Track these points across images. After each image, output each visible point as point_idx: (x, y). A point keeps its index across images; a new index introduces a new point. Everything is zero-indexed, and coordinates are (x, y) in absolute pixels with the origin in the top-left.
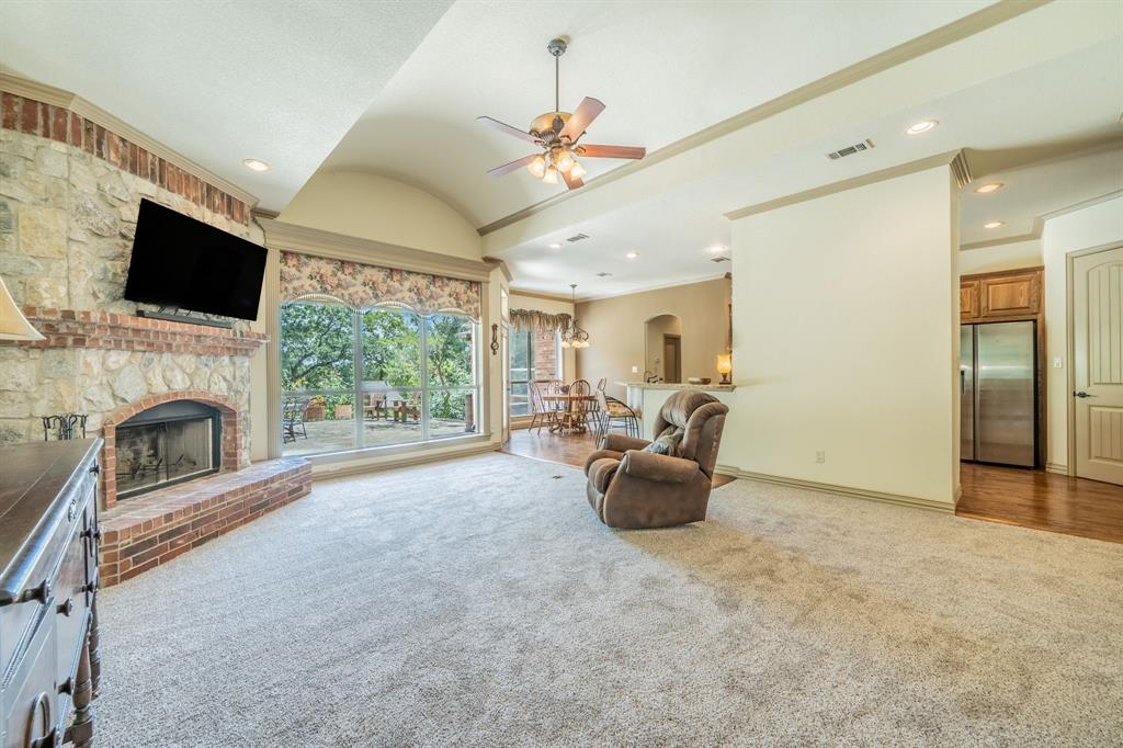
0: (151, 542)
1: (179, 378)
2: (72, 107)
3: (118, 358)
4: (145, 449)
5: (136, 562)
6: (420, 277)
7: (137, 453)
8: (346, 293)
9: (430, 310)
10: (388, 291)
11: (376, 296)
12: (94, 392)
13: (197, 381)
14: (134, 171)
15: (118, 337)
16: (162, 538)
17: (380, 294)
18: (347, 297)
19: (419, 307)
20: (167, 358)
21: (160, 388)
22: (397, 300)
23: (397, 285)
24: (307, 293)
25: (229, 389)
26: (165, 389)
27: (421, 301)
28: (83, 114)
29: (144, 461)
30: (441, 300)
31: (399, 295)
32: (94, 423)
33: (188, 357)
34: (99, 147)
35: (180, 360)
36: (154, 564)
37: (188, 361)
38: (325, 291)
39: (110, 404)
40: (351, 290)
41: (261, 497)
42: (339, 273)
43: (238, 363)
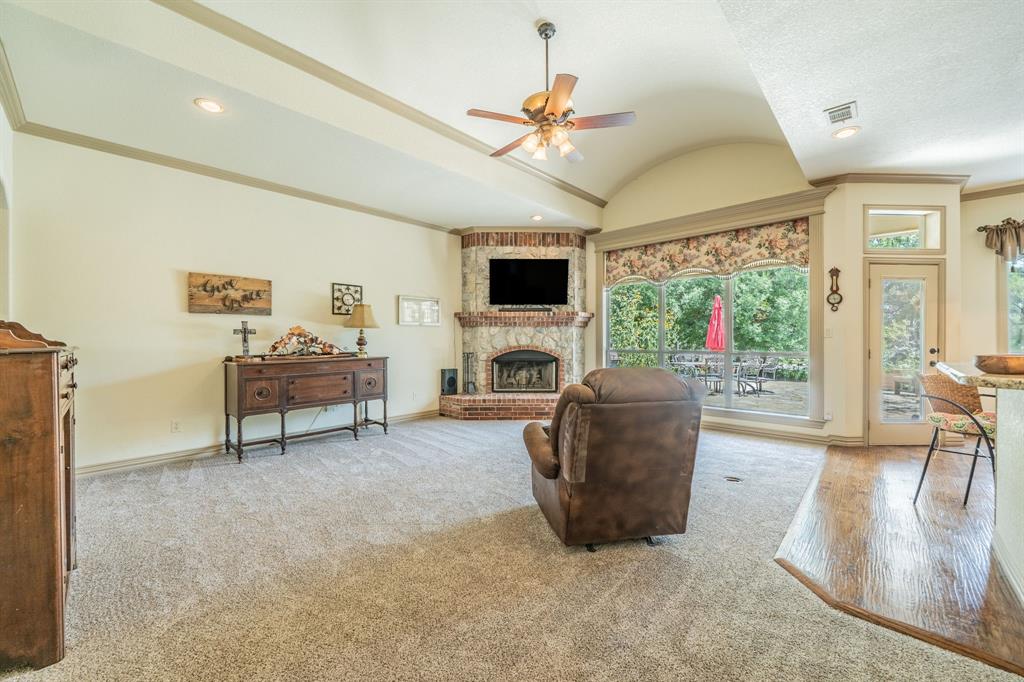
0: (476, 409)
1: (524, 339)
2: (476, 231)
3: (494, 330)
4: (535, 374)
5: (470, 414)
6: (719, 236)
7: (531, 375)
8: (648, 271)
9: (731, 269)
10: (685, 260)
11: (673, 268)
12: (485, 344)
13: (534, 341)
14: (502, 245)
15: (492, 321)
16: (481, 409)
17: (677, 264)
18: (648, 274)
19: (716, 268)
20: (517, 329)
21: (513, 343)
22: (693, 266)
23: (693, 252)
24: (622, 277)
25: (557, 346)
26: (516, 344)
27: (719, 262)
28: (480, 231)
29: (534, 380)
30: (745, 255)
31: (695, 262)
32: (483, 357)
33: (528, 328)
34: (487, 240)
35: (524, 329)
36: (477, 419)
37: (530, 330)
38: (633, 273)
39: (491, 350)
40: (652, 267)
41: (544, 409)
42: (643, 257)
43: (563, 331)
